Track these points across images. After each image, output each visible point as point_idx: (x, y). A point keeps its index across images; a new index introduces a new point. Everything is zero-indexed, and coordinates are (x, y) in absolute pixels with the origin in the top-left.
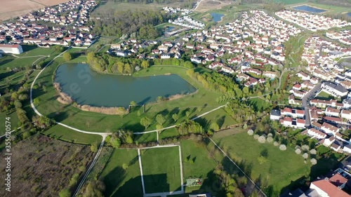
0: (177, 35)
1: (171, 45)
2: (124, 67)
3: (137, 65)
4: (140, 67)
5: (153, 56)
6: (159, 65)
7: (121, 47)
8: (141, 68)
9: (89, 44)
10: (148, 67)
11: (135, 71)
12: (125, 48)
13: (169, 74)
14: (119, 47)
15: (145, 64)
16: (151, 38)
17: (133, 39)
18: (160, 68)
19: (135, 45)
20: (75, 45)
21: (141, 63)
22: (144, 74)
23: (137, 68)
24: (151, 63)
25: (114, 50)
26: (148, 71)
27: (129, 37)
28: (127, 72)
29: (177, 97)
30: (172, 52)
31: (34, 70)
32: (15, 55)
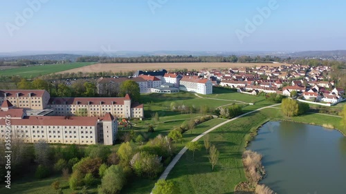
9: (335, 101)
20: (303, 98)
31: (214, 116)
32: (199, 94)
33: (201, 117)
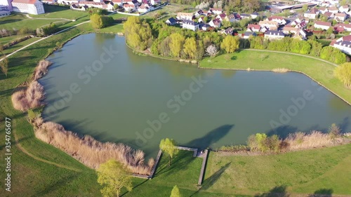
0: (292, 11)
1: (284, 22)
2: (183, 43)
3: (213, 43)
4: (219, 49)
5: (248, 34)
6: (261, 49)
7: (194, 17)
8: (221, 51)
9: (145, 10)
10: (237, 51)
11: (205, 55)
12: (200, 20)
13: (284, 70)
14: (189, 17)
15: (229, 42)
16: (247, 10)
17: (218, 9)
18: (262, 56)
19: (219, 17)
20: (123, 10)
21: (221, 40)
22: (224, 63)
23: (211, 49)
24: (244, 45)
25: (180, 21)
26: (234, 58)
27: (211, 6)
28: (188, 57)
29: (315, 141)
30: (285, 31)
31: (32, 36)
32: (30, 15)
33: (18, 38)
